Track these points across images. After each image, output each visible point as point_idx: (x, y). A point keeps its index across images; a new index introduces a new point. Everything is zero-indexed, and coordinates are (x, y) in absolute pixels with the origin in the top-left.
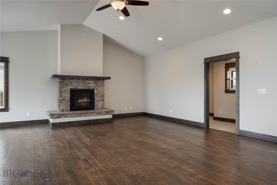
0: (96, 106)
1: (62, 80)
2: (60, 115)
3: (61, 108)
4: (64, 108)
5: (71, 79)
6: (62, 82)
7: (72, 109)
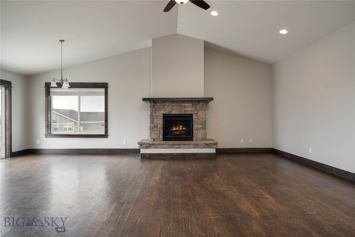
0: (195, 136)
1: (153, 104)
2: (149, 145)
3: (153, 137)
4: (156, 137)
5: (163, 103)
6: (154, 106)
7: (165, 139)
